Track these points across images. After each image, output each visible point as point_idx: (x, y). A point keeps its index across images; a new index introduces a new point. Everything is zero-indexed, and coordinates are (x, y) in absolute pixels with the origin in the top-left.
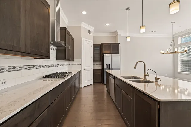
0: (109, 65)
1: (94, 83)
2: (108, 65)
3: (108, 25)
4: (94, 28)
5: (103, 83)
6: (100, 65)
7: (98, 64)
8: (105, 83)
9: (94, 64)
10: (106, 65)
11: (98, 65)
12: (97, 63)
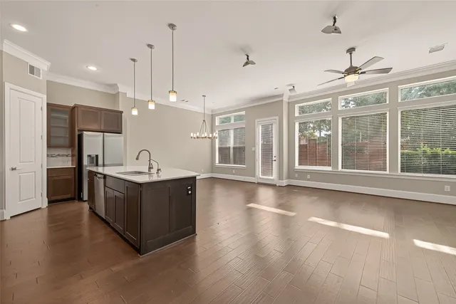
0: (97, 156)
1: (49, 202)
2: (93, 158)
3: (93, 68)
4: (49, 64)
5: (81, 199)
6: (71, 158)
7: (63, 156)
8: (86, 197)
9: (48, 156)
10: (89, 156)
11: (65, 158)
12: (61, 153)
